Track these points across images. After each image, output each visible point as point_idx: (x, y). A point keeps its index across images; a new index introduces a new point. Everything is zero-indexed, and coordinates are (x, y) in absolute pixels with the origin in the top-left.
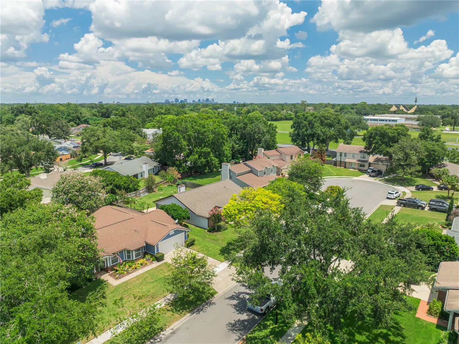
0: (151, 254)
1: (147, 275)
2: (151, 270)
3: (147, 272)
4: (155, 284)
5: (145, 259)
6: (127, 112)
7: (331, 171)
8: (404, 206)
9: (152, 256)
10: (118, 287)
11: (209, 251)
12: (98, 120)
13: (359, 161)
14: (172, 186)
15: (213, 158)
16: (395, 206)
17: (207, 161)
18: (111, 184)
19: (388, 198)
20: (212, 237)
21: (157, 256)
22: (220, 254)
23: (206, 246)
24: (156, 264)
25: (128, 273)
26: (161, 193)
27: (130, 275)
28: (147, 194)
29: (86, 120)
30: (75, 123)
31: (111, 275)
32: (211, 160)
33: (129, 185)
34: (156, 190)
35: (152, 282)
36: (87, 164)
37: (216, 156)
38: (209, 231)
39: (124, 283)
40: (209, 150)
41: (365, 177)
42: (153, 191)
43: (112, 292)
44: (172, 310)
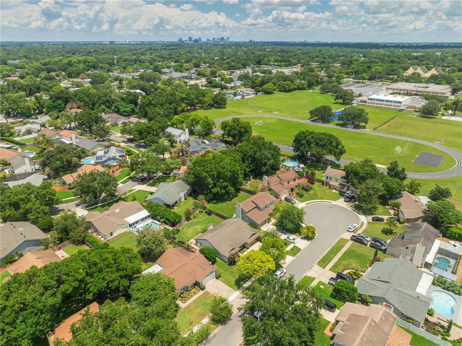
0: (198, 286)
1: (198, 301)
2: (200, 297)
3: (198, 298)
4: (203, 307)
5: (195, 289)
6: (153, 100)
7: (318, 193)
8: (355, 241)
9: (199, 287)
10: (186, 308)
11: (229, 282)
12: (128, 107)
13: (340, 184)
14: (202, 212)
15: (230, 188)
16: (349, 240)
17: (226, 191)
18: (163, 217)
19: (348, 231)
20: (230, 270)
21: (202, 287)
22: (235, 285)
23: (227, 278)
24: (201, 292)
25: (189, 299)
26: (196, 220)
27: (190, 300)
28: (186, 222)
29: (117, 106)
30: (106, 106)
31: (180, 300)
32: (229, 190)
33: (175, 220)
34: (192, 217)
35: (201, 306)
36: (135, 177)
37: (232, 186)
38: (229, 265)
39: (188, 306)
40: (228, 183)
41: (341, 202)
42: (191, 219)
43: (183, 312)
44: (213, 324)
